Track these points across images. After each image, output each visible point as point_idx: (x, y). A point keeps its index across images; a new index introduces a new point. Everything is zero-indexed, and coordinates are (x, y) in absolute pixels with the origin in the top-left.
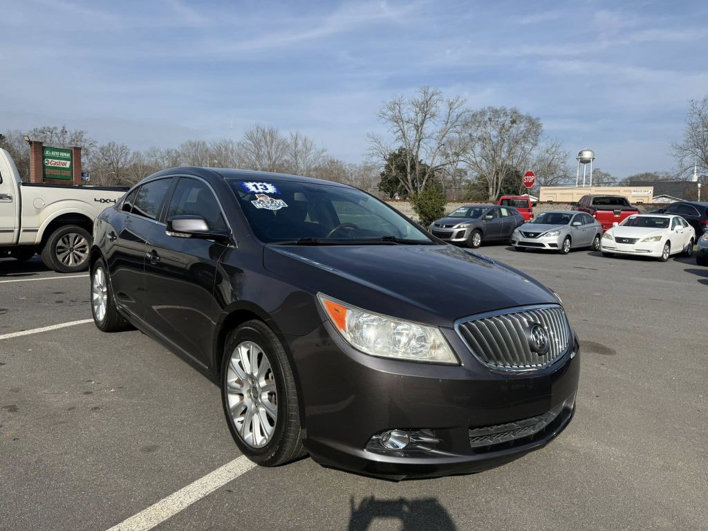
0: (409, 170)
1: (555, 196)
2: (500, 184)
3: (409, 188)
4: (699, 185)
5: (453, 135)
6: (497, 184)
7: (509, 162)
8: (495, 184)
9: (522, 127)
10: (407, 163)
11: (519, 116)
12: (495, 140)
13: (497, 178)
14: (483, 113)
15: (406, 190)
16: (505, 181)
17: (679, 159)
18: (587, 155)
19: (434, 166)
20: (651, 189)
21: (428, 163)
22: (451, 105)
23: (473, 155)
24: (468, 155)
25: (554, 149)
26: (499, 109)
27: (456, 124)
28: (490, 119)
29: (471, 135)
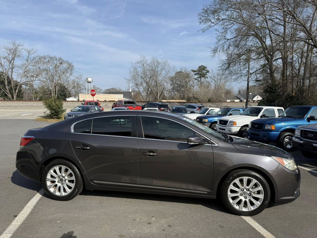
0: (6, 83)
1: (86, 98)
2: (57, 92)
3: (8, 93)
4: (132, 93)
5: (31, 67)
6: (55, 92)
7: (60, 82)
8: (54, 92)
9: (65, 66)
10: (5, 80)
11: (63, 61)
12: (52, 71)
13: (55, 89)
14: (45, 58)
15: (6, 94)
16: (59, 90)
17: (128, 84)
18: (90, 80)
19: (22, 82)
20: (122, 95)
21: (19, 80)
22: (29, 52)
23: (42, 77)
24: (39, 77)
25: (80, 77)
26: (53, 56)
27: (33, 62)
28: (49, 61)
29: (39, 67)
